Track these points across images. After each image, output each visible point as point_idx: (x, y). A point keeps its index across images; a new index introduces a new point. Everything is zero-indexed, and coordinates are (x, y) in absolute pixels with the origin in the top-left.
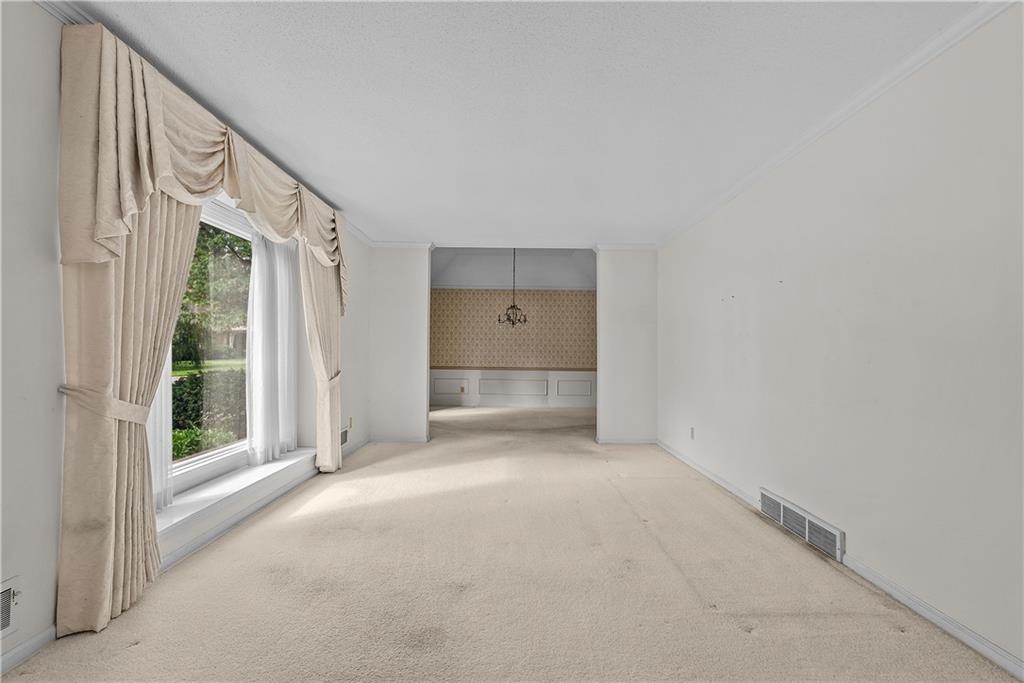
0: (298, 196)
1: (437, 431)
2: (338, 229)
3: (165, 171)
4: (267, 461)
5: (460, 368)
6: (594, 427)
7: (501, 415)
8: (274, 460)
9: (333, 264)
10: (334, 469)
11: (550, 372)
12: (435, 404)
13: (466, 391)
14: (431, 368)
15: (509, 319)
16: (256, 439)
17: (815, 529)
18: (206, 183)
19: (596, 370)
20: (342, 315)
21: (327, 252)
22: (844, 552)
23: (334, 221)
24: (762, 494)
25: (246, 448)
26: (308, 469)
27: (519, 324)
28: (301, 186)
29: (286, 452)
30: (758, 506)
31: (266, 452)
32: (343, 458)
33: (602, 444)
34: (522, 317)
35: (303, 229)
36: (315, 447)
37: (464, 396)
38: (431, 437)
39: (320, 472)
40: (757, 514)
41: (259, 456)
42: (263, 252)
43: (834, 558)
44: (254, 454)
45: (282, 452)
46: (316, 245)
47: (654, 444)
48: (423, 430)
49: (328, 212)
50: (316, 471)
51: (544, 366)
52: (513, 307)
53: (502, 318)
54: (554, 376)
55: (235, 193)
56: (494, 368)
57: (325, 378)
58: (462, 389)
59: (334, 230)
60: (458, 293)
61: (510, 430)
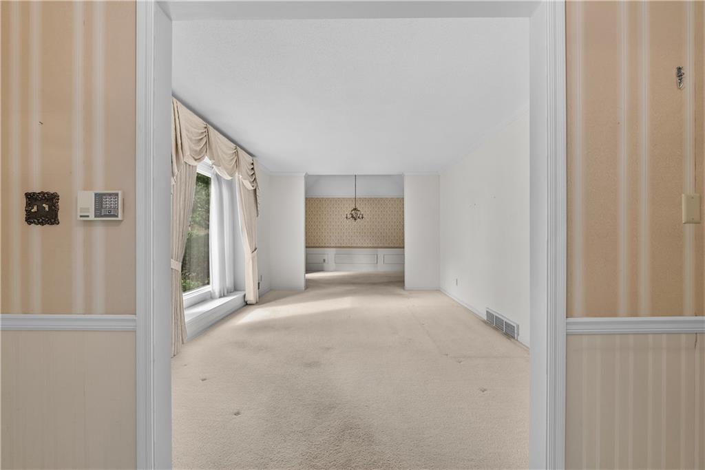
0: (236, 153)
1: (309, 284)
2: (255, 168)
3: (188, 153)
4: (220, 297)
5: (322, 247)
6: (403, 282)
7: (348, 276)
8: (224, 296)
9: (253, 188)
10: (254, 302)
11: (379, 249)
12: (309, 270)
13: (326, 261)
14: (306, 247)
15: (352, 217)
16: (215, 285)
17: (508, 325)
18: (200, 154)
19: (403, 248)
20: (257, 216)
21: (250, 182)
22: (518, 335)
23: (253, 164)
24: (487, 312)
25: (210, 289)
26: (240, 302)
27: (358, 220)
28: (238, 147)
29: (229, 293)
30: (485, 318)
31: (220, 291)
32: (259, 297)
33: (408, 290)
34: (361, 216)
35: (239, 171)
36: (244, 290)
37: (325, 265)
38: (307, 287)
39: (247, 304)
40: (485, 322)
41: (217, 294)
42: (217, 183)
43: (514, 338)
44: (214, 293)
45: (228, 292)
46: (245, 179)
47: (438, 290)
48: (302, 284)
49: (249, 159)
50: (244, 304)
51: (375, 245)
52: (355, 209)
53: (349, 216)
54: (381, 252)
55: (212, 158)
56: (344, 247)
57: (250, 252)
58: (324, 260)
59: (253, 169)
60: (320, 200)
61: (353, 284)
